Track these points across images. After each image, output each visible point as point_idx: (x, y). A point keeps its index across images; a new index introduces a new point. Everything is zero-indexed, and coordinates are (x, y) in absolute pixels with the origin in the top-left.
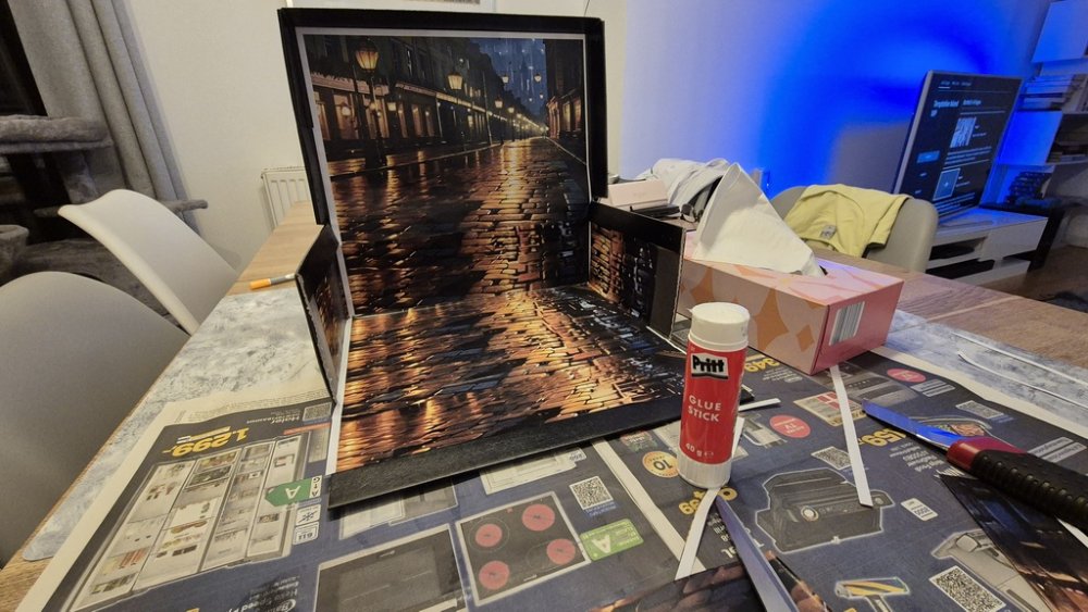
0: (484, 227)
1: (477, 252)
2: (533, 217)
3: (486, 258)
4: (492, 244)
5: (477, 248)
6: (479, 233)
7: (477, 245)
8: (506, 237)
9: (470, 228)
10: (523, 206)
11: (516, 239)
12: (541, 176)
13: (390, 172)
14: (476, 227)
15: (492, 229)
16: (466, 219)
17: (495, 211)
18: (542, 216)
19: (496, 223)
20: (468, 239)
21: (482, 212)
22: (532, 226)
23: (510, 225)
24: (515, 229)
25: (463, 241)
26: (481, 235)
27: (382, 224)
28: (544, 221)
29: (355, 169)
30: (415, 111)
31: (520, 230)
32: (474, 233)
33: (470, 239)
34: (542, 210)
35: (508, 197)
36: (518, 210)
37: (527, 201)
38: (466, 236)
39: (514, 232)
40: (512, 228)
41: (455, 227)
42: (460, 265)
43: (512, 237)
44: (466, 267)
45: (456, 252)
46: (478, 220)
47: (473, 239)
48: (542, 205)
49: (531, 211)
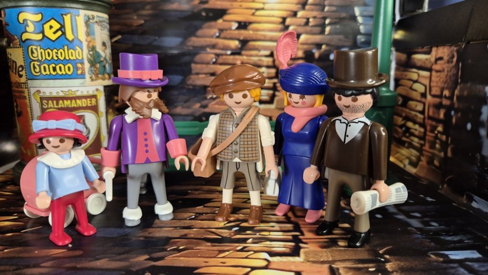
0: (226, 48)
2: (303, 38)
6: (218, 55)
7: (213, 74)
9: (203, 48)
10: (288, 21)
14: (214, 46)
15: (236, 52)
16: (200, 32)
17: (243, 26)
18: (317, 38)
19: (245, 42)
20: (196, 63)
21: (226, 25)
22: (300, 54)
23: (265, 48)
24: (272, 55)
25: (193, 65)
26: (220, 60)
28: (319, 46)
32: (209, 55)
33: (202, 63)
34: (318, 29)
35: (266, 6)
36: (281, 26)
37: (295, 14)
38: (198, 58)
39: (270, 59)
40: (268, 53)
41: (182, 43)
42: (186, 102)
43: (268, 67)
44: (198, 105)
45: (183, 82)
46: (218, 37)
47: (208, 63)
48: (318, 21)
49: (300, 30)
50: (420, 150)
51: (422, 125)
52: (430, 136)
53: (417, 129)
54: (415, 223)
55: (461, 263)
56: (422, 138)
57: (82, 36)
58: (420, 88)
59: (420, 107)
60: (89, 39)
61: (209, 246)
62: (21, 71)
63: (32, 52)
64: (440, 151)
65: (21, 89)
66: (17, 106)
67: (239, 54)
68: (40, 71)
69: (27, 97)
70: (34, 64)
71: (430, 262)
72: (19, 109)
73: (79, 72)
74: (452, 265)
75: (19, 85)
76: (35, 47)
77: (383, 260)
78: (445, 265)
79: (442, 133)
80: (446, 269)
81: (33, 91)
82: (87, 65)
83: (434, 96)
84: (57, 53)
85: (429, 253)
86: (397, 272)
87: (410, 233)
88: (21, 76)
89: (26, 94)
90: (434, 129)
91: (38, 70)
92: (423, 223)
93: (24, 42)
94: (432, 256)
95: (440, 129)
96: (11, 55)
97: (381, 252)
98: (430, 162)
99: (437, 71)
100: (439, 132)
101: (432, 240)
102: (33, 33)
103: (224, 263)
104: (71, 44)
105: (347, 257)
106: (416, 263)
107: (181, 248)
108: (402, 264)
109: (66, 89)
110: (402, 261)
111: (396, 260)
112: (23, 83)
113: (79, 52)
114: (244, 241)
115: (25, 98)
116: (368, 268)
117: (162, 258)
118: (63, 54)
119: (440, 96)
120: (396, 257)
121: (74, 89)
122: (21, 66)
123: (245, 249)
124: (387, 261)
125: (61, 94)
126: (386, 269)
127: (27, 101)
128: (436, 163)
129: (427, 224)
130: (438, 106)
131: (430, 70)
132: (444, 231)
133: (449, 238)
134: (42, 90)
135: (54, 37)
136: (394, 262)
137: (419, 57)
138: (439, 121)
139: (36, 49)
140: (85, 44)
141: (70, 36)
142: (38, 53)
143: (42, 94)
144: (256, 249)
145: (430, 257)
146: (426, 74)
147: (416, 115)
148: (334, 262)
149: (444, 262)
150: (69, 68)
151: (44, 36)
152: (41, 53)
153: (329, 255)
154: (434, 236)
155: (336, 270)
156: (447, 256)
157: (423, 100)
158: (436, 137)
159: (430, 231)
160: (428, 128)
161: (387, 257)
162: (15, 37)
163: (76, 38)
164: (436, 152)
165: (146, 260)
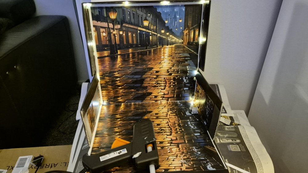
0: (153, 78)
1: (149, 86)
2: (173, 74)
3: (152, 88)
4: (155, 83)
5: (149, 84)
6: (151, 79)
7: (149, 83)
8: (161, 81)
9: (147, 78)
10: (169, 70)
11: (165, 82)
12: (178, 59)
13: (119, 56)
14: (149, 77)
15: (155, 78)
16: (146, 74)
17: (157, 72)
18: (177, 74)
19: (157, 76)
20: (145, 81)
21: (153, 72)
22: (172, 78)
24: (165, 79)
25: (144, 82)
26: (151, 80)
27: (115, 75)
28: (177, 76)
29: (106, 55)
30: (130, 34)
31: (167, 79)
32: (148, 79)
33: (146, 81)
34: (177, 72)
35: (163, 67)
36: (167, 72)
37: (171, 68)
38: (145, 80)
39: (164, 80)
40: (164, 78)
41: (141, 77)
42: (142, 90)
43: (164, 81)
44: (145, 91)
45: (141, 85)
46: (151, 75)
47: (148, 81)
48: (177, 70)
49: (172, 72)
54: (192, 127)
55: (196, 136)
67: (156, 79)
74: (194, 136)
77: (184, 136)
85: (192, 134)
86: (186, 138)
92: (194, 127)
101: (194, 131)
105: (179, 135)
106: (189, 136)
126: (184, 138)
132: (196, 129)
133: (197, 131)
136: (186, 136)
155: (177, 138)
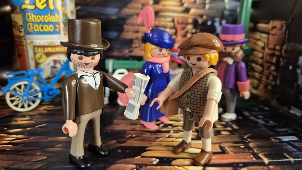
1: (137, 38)
2: (192, 11)
5: (137, 35)
7: (137, 32)
8: (165, 28)
9: (131, 16)
10: (184, 1)
11: (173, 31)
16: (130, 5)
17: (156, 2)
18: (201, 11)
19: (157, 13)
20: (127, 24)
21: (146, 2)
22: (190, 21)
23: (170, 16)
24: (173, 21)
25: (125, 26)
28: (201, 16)
31: (179, 23)
32: (135, 20)
33: (130, 25)
34: (202, 6)
36: (179, 3)
38: (128, 21)
39: (172, 24)
40: (170, 19)
41: (119, 12)
42: (120, 49)
43: (171, 28)
44: (127, 51)
45: (119, 36)
46: (141, 9)
47: (134, 25)
48: (202, 2)
49: (191, 6)
50: (260, 80)
51: (262, 65)
52: (266, 72)
53: (258, 68)
54: (261, 122)
55: (288, 142)
56: (261, 73)
57: (59, 7)
58: (261, 44)
59: (260, 55)
60: (64, 9)
61: (149, 135)
62: (21, 29)
63: (28, 17)
64: (272, 81)
65: (20, 40)
66: (18, 51)
68: (33, 29)
69: (25, 45)
70: (29, 25)
71: (272, 142)
72: (20, 52)
73: (57, 30)
74: (284, 144)
75: (20, 37)
76: (30, 14)
77: (247, 141)
78: (280, 144)
79: (274, 71)
80: (281, 146)
81: (28, 41)
82: (62, 26)
83: (270, 49)
84: (43, 18)
85: (271, 138)
86: (255, 148)
87: (259, 127)
88: (21, 32)
89: (24, 43)
90: (269, 68)
91: (32, 28)
92: (265, 121)
93: (23, 10)
94: (273, 139)
95: (273, 68)
96: (14, 18)
97: (245, 137)
98: (266, 87)
99: (273, 35)
100: (272, 70)
101: (272, 131)
102: (30, 4)
103: (161, 144)
104: (52, 12)
105: (227, 140)
106: (265, 143)
107: (134, 136)
108: (258, 144)
109: (49, 41)
110: (257, 142)
111: (254, 142)
112: (23, 36)
113: (57, 18)
114: (169, 132)
115: (23, 46)
116: (240, 146)
117: (125, 142)
118: (48, 18)
119: (274, 49)
120: (253, 140)
121: (54, 41)
122: (21, 26)
123: (170, 137)
124: (249, 142)
125: (46, 44)
126: (250, 147)
127: (25, 48)
128: (269, 88)
129: (267, 122)
130: (272, 55)
131: (268, 33)
132: (277, 126)
133: (280, 130)
134: (35, 41)
135: (42, 7)
136: (253, 143)
137: (262, 26)
138: (272, 64)
139: (31, 15)
140: (61, 13)
141: (52, 7)
142: (32, 17)
143: (34, 44)
144: (176, 137)
145: (272, 140)
146: (265, 36)
147: (258, 60)
148: (221, 143)
149: (279, 142)
150: (51, 28)
151: (36, 7)
152: (34, 18)
153: (218, 139)
154: (272, 128)
155: (223, 148)
156: (280, 139)
157: (263, 51)
158: (270, 73)
159: (269, 126)
160: (265, 67)
161: (249, 140)
162: (18, 7)
163: (55, 8)
164: (269, 81)
165: (116, 143)
